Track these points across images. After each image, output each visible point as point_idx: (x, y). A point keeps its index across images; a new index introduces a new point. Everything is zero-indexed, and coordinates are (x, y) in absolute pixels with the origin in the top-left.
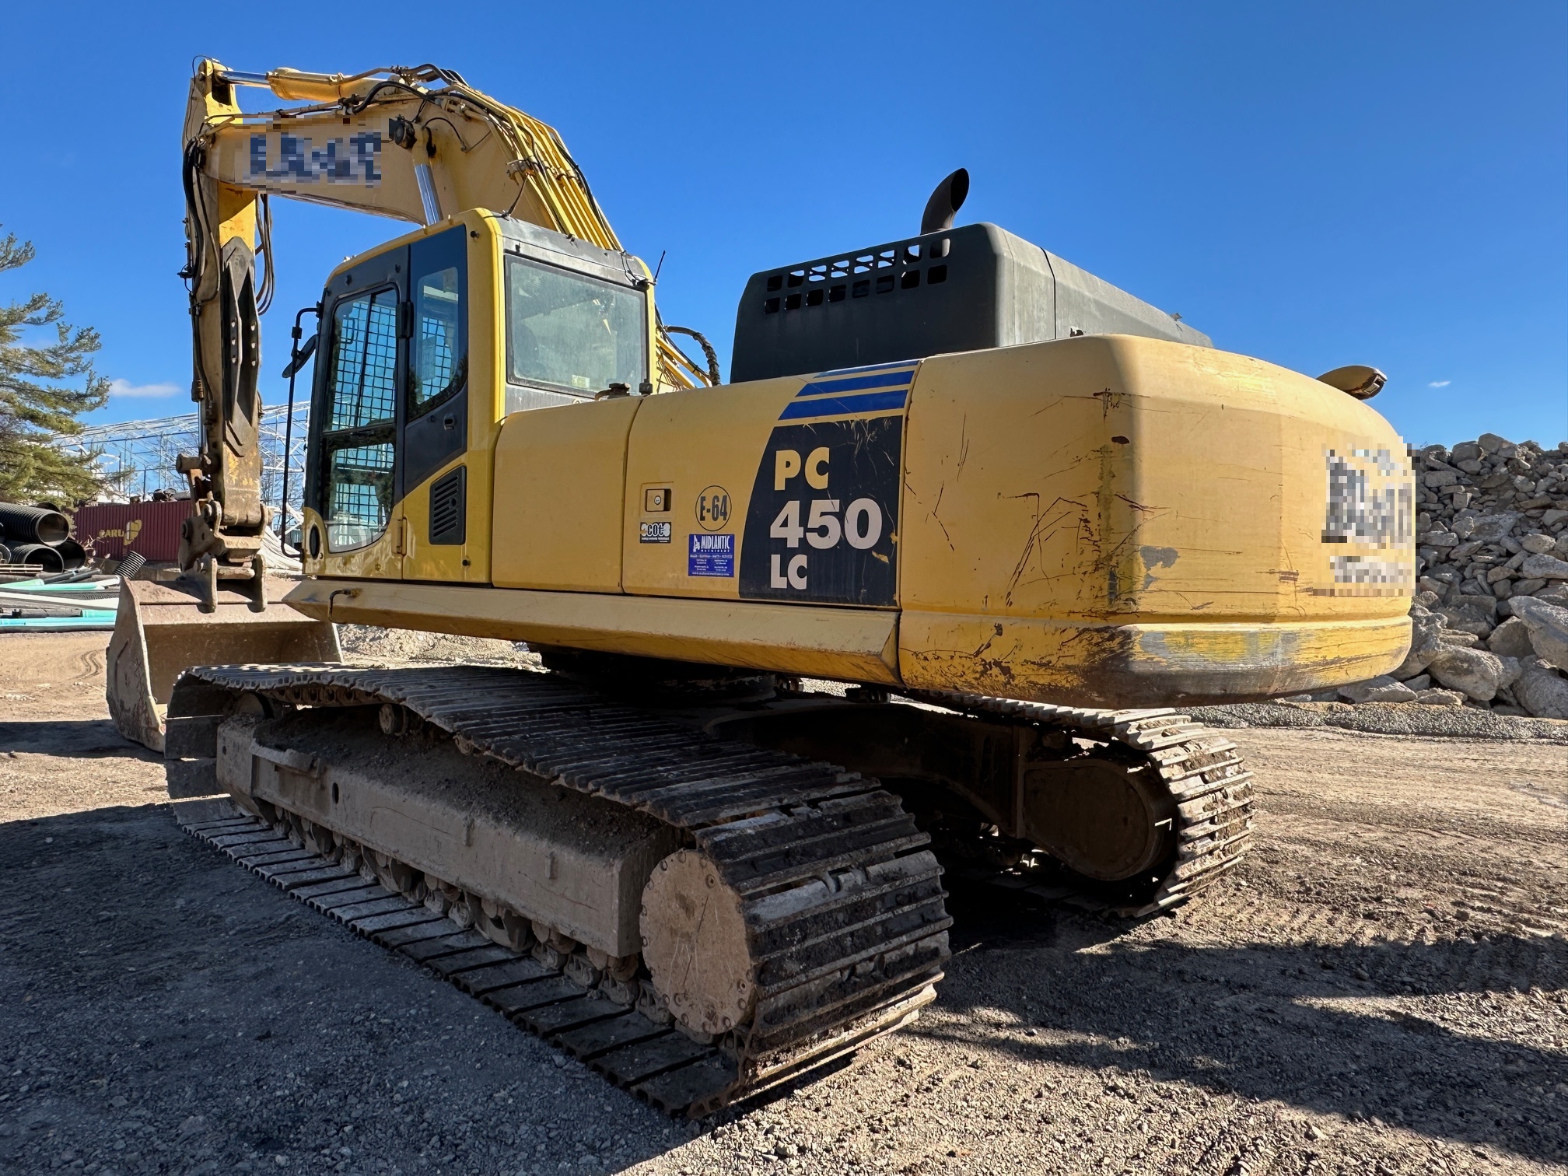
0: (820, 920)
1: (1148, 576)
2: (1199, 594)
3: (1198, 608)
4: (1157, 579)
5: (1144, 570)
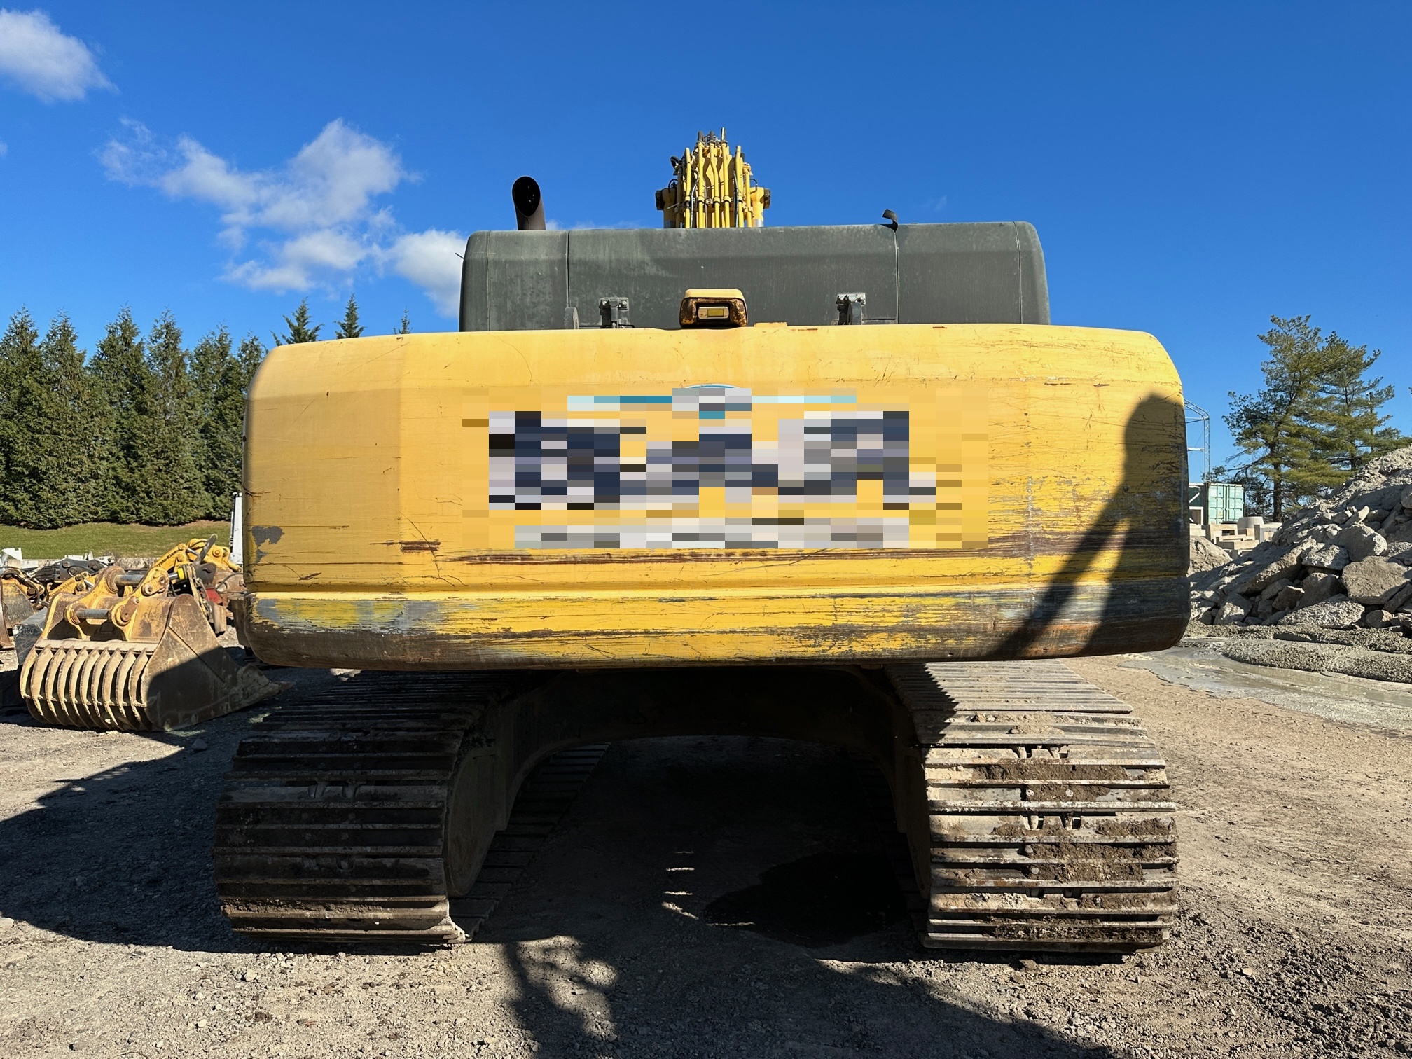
0: (278, 812)
1: (259, 551)
2: (306, 566)
3: (306, 578)
4: (266, 554)
5: (255, 546)
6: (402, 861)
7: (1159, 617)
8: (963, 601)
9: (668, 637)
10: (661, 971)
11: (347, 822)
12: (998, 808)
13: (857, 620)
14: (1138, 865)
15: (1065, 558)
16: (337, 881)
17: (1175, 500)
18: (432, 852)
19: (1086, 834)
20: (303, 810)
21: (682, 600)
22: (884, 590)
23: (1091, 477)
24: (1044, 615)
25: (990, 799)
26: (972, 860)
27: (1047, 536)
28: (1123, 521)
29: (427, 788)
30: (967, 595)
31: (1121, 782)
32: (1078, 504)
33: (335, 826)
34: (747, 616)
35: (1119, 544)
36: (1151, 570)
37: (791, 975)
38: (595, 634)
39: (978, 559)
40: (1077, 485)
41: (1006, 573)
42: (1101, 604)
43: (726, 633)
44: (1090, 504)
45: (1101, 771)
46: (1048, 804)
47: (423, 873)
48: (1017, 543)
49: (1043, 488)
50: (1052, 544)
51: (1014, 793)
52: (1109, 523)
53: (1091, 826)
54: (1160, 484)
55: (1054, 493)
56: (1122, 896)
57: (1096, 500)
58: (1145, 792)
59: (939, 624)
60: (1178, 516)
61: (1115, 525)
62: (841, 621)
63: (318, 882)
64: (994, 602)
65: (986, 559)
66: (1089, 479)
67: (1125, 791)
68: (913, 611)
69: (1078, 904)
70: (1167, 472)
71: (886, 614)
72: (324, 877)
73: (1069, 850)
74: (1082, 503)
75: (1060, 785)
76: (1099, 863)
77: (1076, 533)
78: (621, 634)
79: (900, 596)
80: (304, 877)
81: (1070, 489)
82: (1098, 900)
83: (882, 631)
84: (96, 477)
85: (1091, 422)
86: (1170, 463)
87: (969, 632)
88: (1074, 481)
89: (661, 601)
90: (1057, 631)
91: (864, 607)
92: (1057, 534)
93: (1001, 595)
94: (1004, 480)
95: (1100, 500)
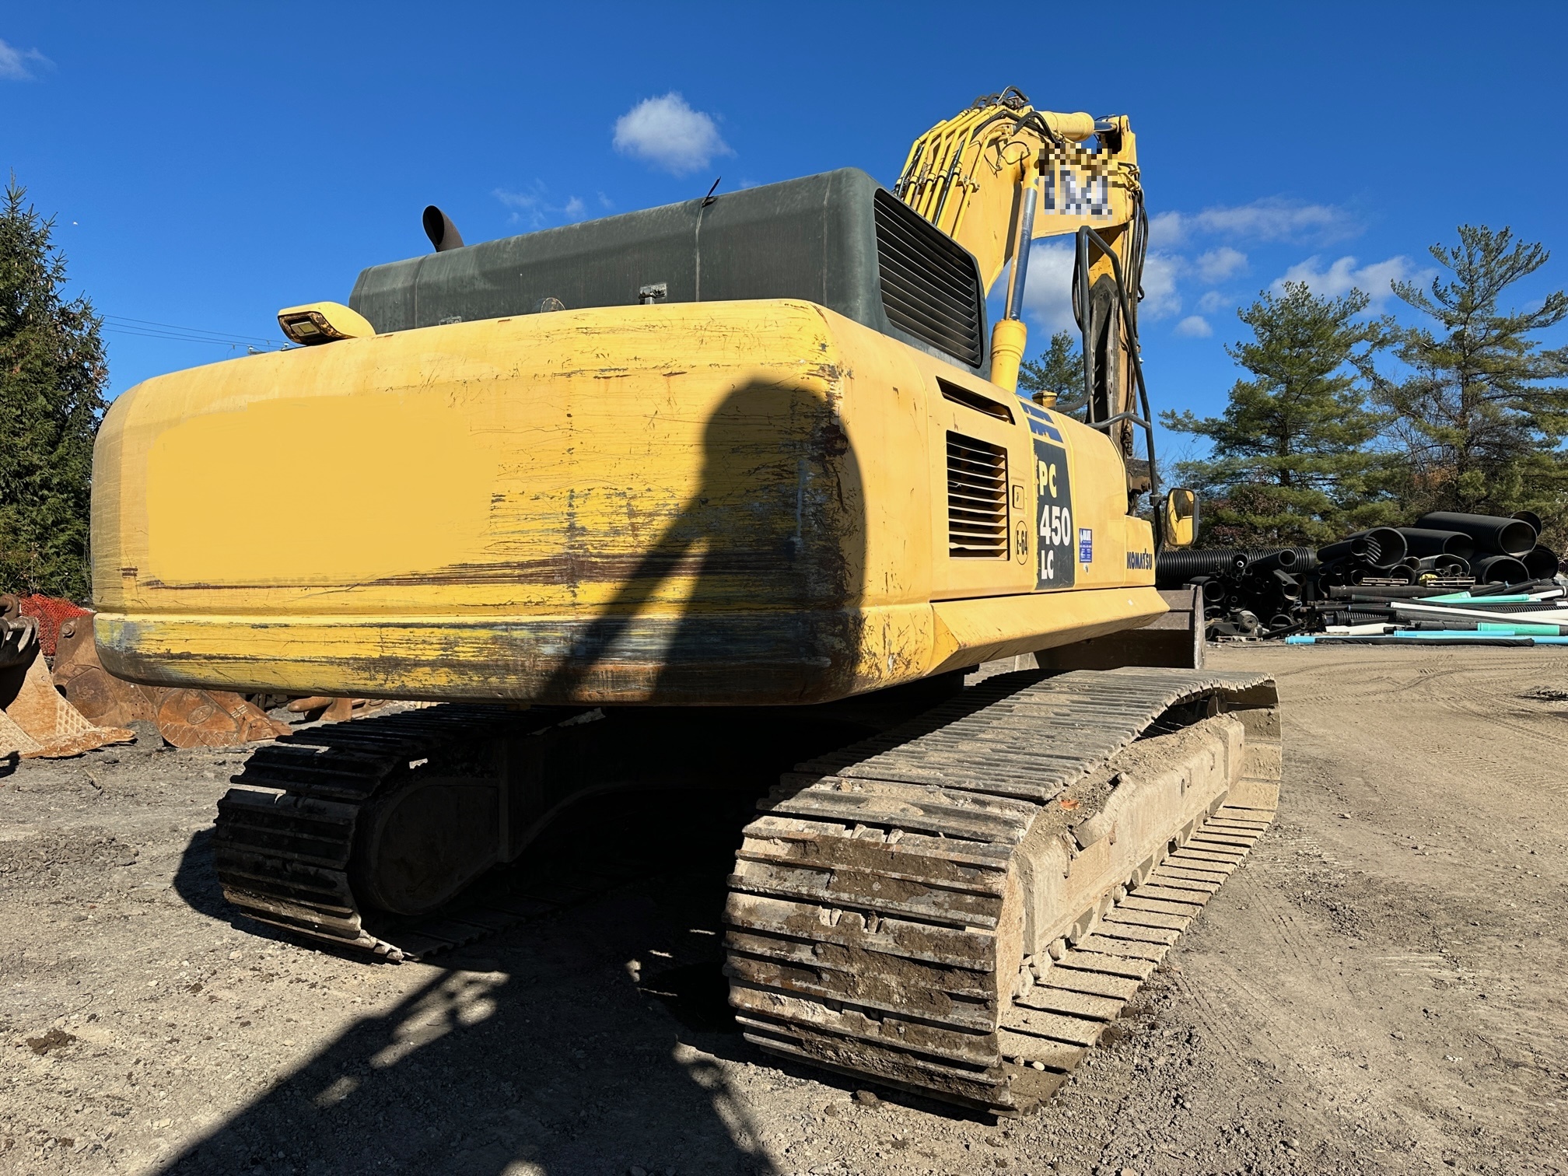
6: (321, 871)
7: (756, 661)
8: (500, 633)
9: (261, 664)
11: (288, 830)
12: (793, 893)
13: (401, 653)
14: (940, 992)
15: (618, 585)
16: (281, 882)
17: (785, 513)
18: (338, 865)
19: (881, 942)
20: (265, 815)
21: (266, 627)
22: (425, 620)
23: (652, 487)
24: (587, 652)
25: (793, 882)
26: (759, 951)
27: (594, 560)
28: (698, 542)
30: (504, 627)
31: (940, 882)
32: (634, 520)
34: (312, 644)
35: (694, 569)
36: (746, 601)
38: (215, 658)
39: (519, 586)
40: (634, 498)
41: (548, 603)
42: (666, 642)
43: (298, 661)
44: (651, 521)
45: (922, 864)
46: (845, 896)
47: (333, 884)
48: (558, 568)
49: (588, 502)
50: (600, 569)
51: (822, 879)
52: (678, 544)
53: (892, 932)
54: (758, 494)
55: (602, 508)
56: (930, 1030)
57: (658, 515)
58: (970, 899)
59: (476, 659)
60: (792, 533)
61: (687, 545)
62: (387, 653)
63: (270, 880)
64: (532, 636)
65: (527, 587)
66: (649, 490)
67: (946, 894)
68: (451, 644)
69: (880, 1029)
70: (772, 477)
71: (427, 647)
72: (273, 876)
74: (640, 520)
75: (868, 875)
76: (892, 980)
77: (631, 556)
78: (229, 659)
79: (439, 626)
80: (263, 875)
81: (624, 502)
82: (902, 1029)
83: (424, 666)
85: (655, 421)
86: (779, 466)
87: (507, 669)
88: (629, 493)
89: (254, 626)
90: (606, 672)
91: (407, 638)
92: (607, 557)
93: (539, 627)
94: (543, 493)
95: (665, 515)
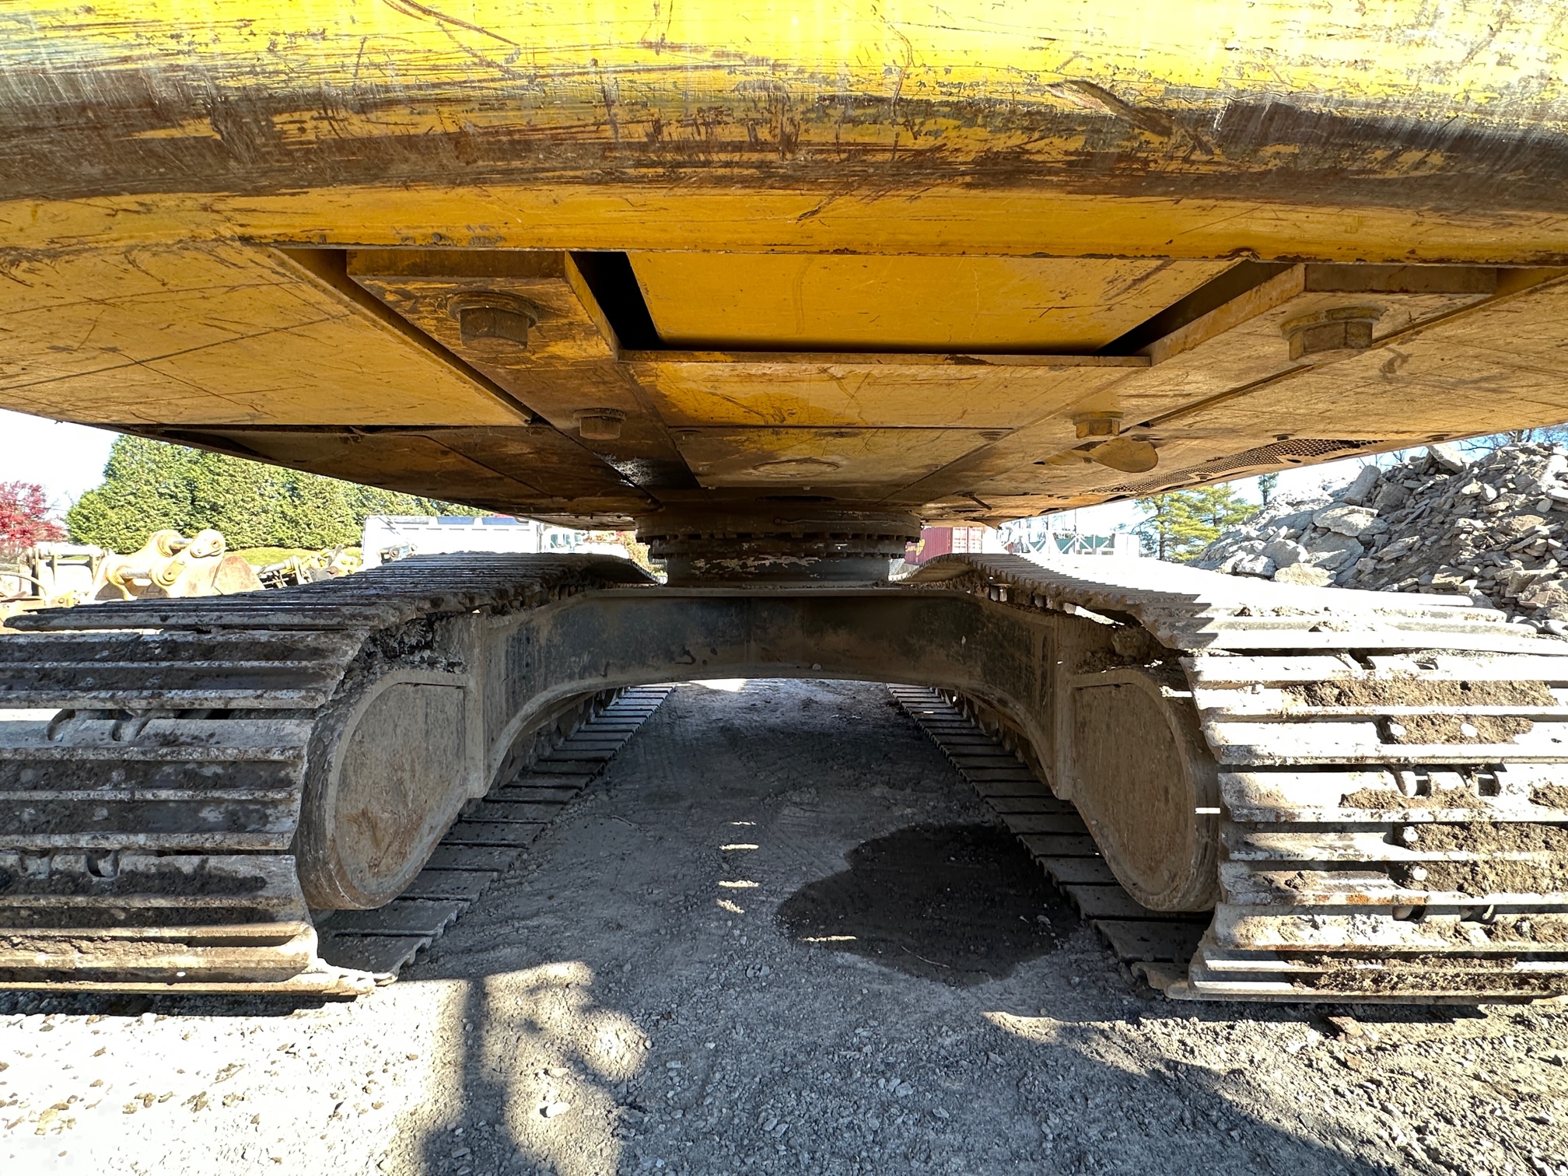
6: (213, 861)
10: (712, 1046)
11: (107, 787)
12: (1349, 758)
16: (80, 900)
18: (267, 843)
19: (1510, 806)
20: (23, 765)
26: (1307, 854)
29: (274, 723)
31: (1552, 711)
33: (80, 795)
37: (943, 1052)
45: (1516, 692)
46: (1432, 750)
47: (254, 885)
51: (1366, 731)
63: (43, 902)
69: (1489, 933)
72: (54, 892)
73: (1487, 835)
75: (1450, 716)
80: (15, 893)
82: (1526, 926)
84: (266, 512)
